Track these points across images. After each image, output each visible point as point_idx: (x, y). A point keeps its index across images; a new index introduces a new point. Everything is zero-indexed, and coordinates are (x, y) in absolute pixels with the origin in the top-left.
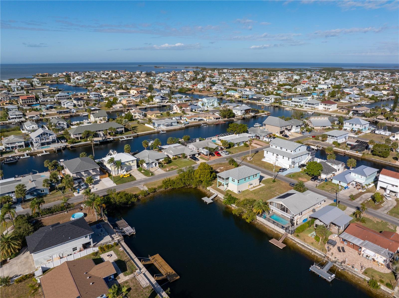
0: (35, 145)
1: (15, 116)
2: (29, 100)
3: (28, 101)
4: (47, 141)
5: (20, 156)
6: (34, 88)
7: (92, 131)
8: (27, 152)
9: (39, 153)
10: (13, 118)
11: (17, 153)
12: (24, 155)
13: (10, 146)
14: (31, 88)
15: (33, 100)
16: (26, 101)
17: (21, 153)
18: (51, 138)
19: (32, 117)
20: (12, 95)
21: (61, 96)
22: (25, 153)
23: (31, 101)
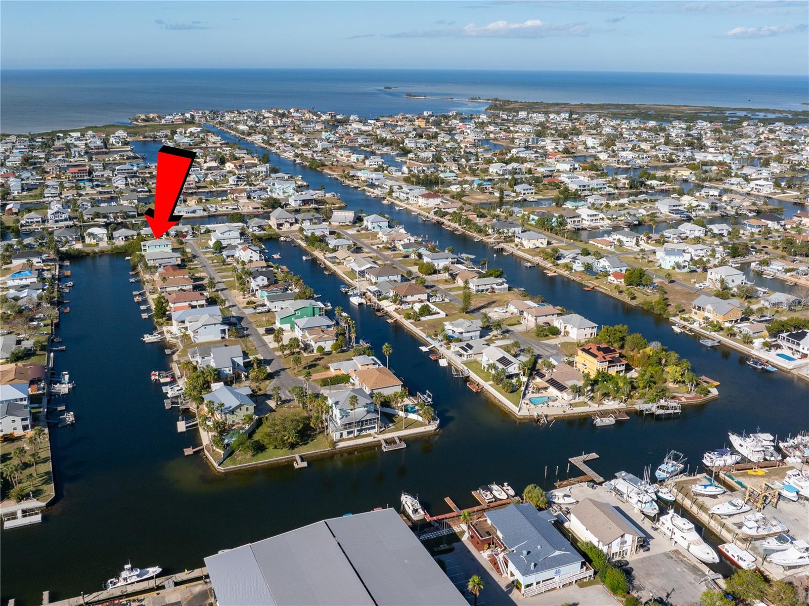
0: (50, 221)
1: (50, 195)
2: (81, 173)
3: (79, 175)
4: (60, 218)
5: (35, 229)
6: (107, 150)
7: (101, 213)
8: (42, 226)
9: (50, 228)
10: (48, 197)
11: (34, 226)
12: (38, 229)
13: (29, 221)
14: (104, 150)
15: (85, 174)
16: (77, 175)
17: (37, 227)
18: (64, 216)
19: (68, 196)
20: (69, 164)
21: (122, 170)
22: (39, 228)
23: (82, 174)
